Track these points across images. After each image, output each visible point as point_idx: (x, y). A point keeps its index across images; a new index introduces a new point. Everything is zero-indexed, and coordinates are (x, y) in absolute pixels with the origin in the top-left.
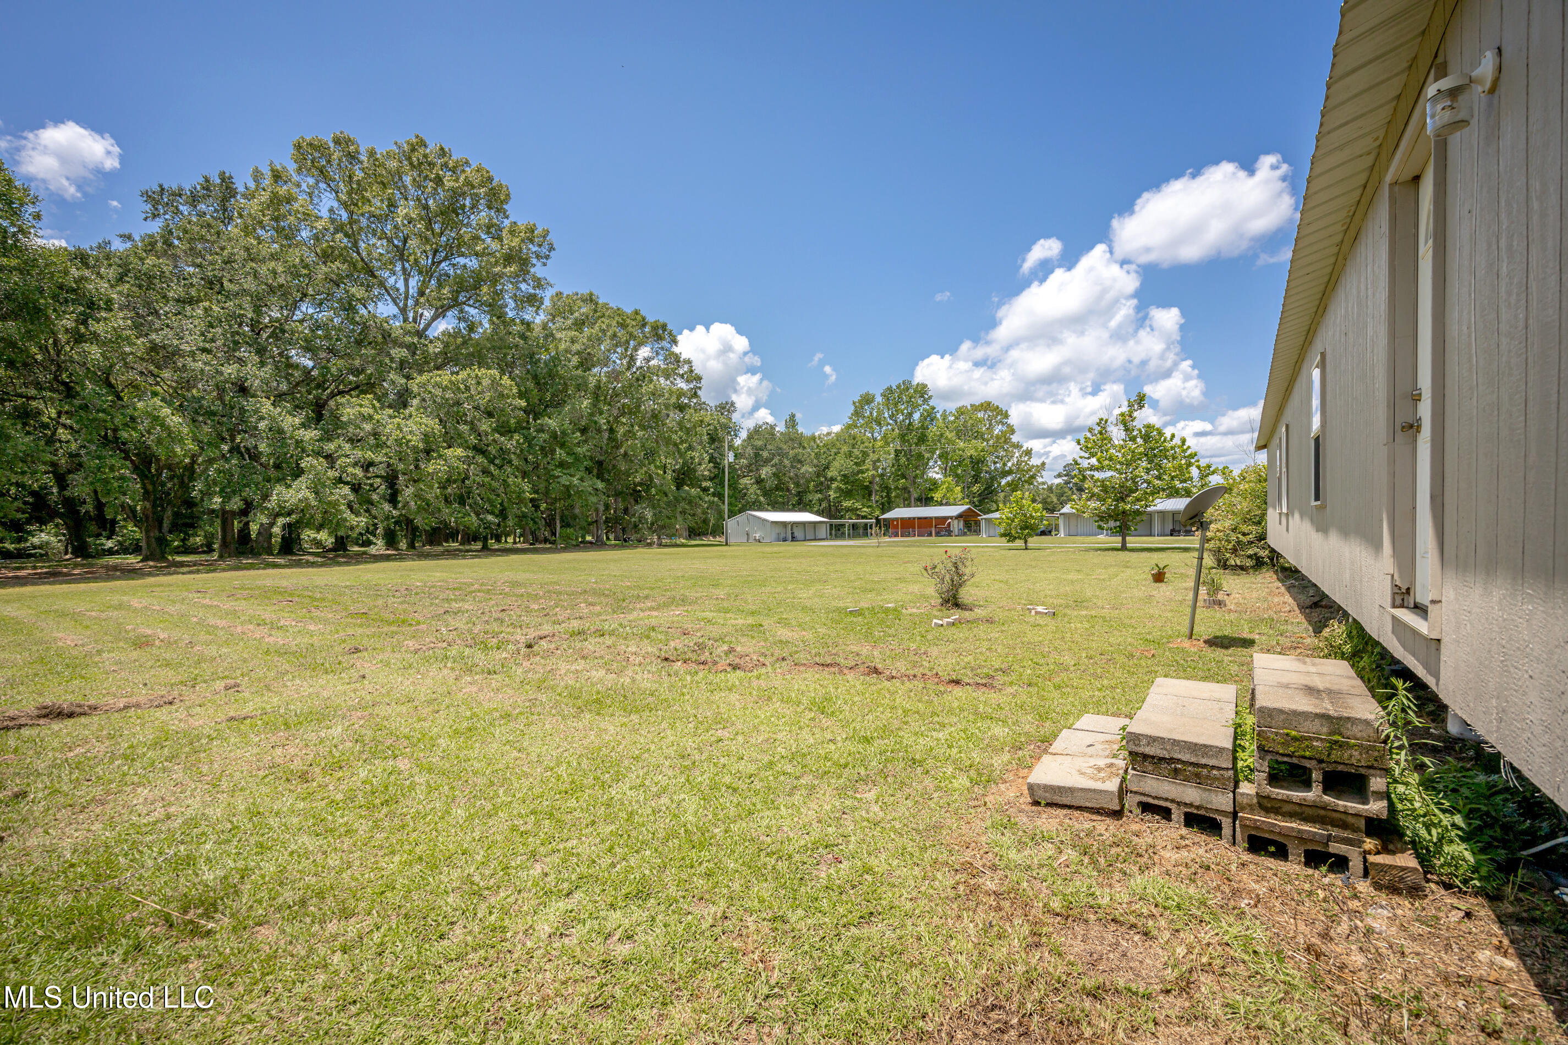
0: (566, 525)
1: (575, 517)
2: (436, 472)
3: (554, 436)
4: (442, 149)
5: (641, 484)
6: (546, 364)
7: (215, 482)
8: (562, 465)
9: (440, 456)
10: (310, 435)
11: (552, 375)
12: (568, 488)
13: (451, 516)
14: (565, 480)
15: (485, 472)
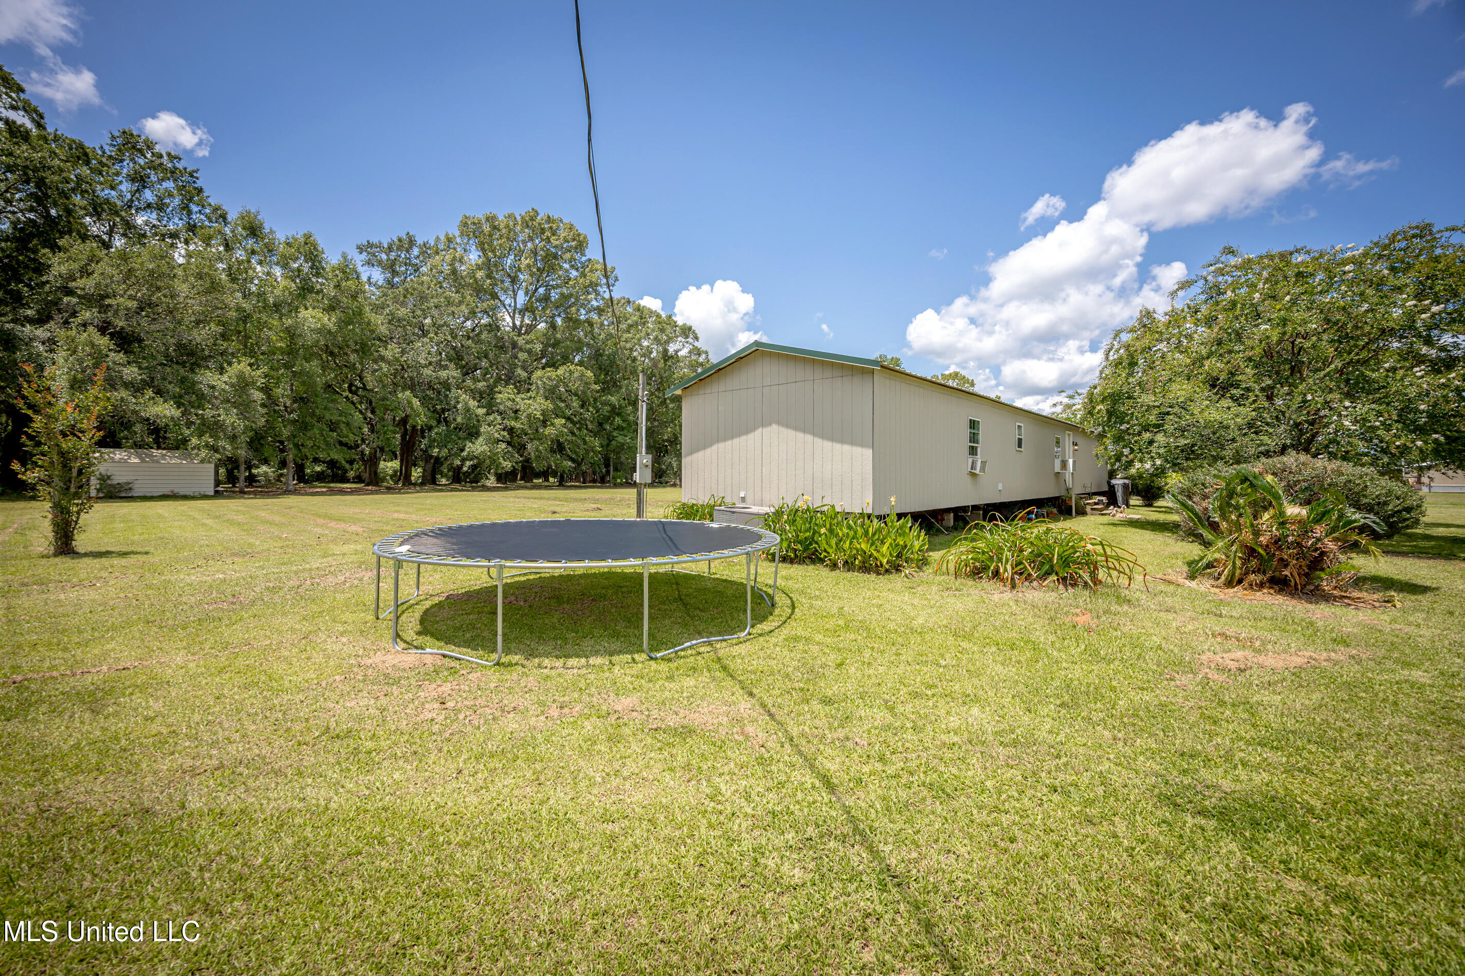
0: (616, 470)
1: (622, 463)
2: (550, 435)
3: (613, 407)
4: (549, 217)
5: (667, 441)
6: (609, 356)
7: (434, 440)
8: (619, 428)
9: (552, 424)
10: (481, 411)
11: (612, 363)
12: (623, 444)
13: (554, 461)
14: (620, 439)
15: (573, 433)
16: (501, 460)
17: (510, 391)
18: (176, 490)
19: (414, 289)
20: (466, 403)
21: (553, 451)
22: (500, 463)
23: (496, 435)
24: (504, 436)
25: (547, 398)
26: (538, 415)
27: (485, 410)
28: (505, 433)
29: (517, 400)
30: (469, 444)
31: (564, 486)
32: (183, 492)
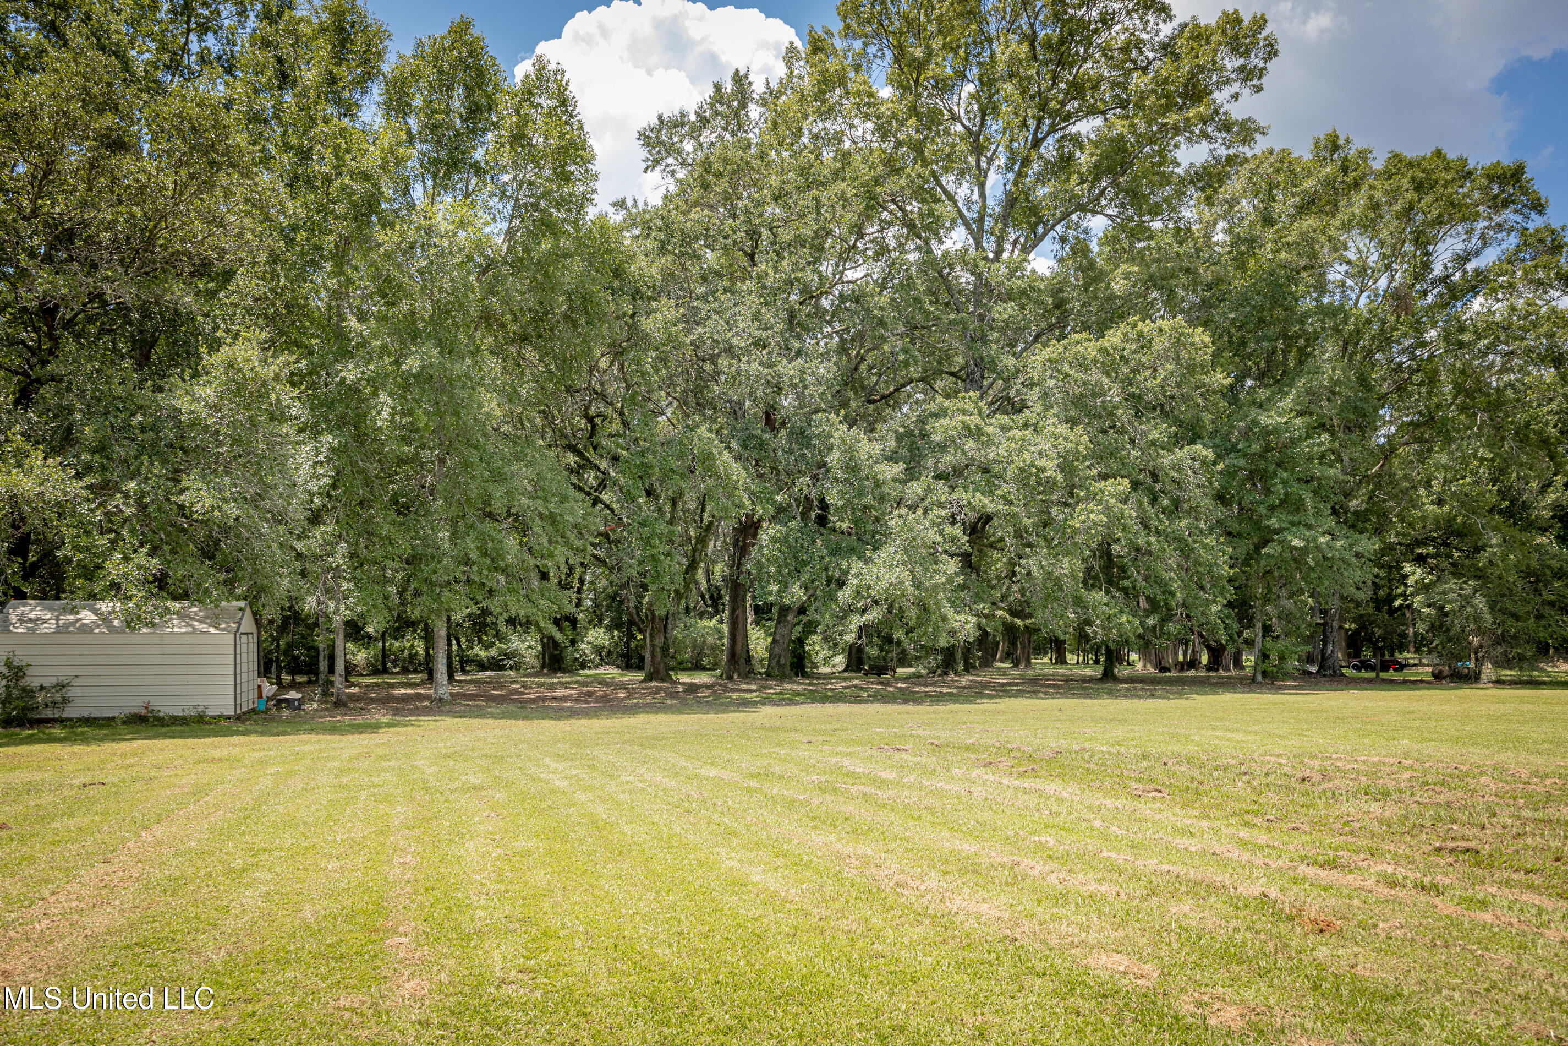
2: (1084, 528)
9: (1092, 497)
15: (1150, 526)
16: (949, 611)
17: (969, 406)
18: (156, 703)
19: (726, 161)
20: (850, 450)
21: (1090, 580)
22: (944, 619)
23: (932, 536)
24: (953, 539)
25: (1073, 422)
26: (1050, 467)
27: (902, 466)
28: (957, 531)
29: (989, 429)
30: (857, 565)
31: (1116, 679)
32: (169, 707)
